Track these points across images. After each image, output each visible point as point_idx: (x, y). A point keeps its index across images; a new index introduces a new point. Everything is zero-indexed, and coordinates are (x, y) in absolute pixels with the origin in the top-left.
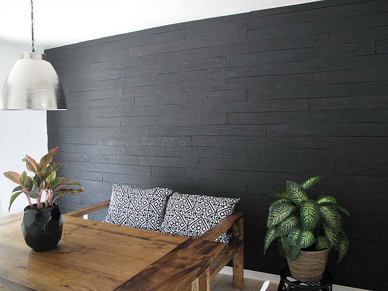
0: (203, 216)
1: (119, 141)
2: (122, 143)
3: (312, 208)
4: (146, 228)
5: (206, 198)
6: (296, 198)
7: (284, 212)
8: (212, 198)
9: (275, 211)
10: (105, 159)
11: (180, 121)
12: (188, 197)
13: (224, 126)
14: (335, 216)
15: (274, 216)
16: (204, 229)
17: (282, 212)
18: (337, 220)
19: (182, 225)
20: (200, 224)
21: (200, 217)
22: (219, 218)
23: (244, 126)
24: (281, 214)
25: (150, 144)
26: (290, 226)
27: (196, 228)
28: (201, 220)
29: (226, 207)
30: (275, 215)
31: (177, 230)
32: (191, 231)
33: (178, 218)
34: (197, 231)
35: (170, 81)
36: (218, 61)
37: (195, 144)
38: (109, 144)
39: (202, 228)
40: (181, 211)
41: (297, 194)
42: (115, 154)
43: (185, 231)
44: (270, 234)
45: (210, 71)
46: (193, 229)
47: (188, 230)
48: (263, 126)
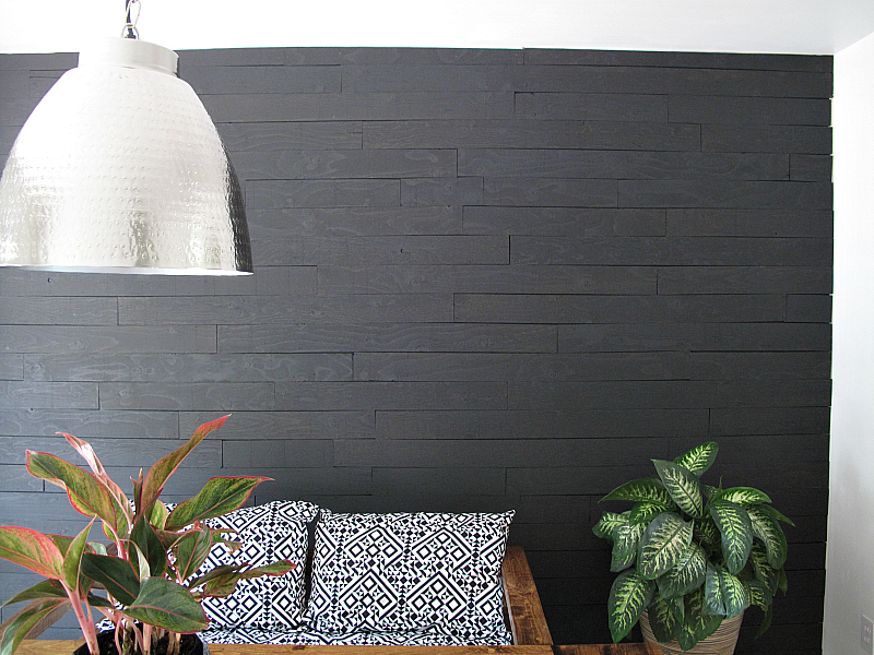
0: (443, 570)
1: (109, 368)
2: (120, 375)
3: (737, 520)
4: (267, 625)
5: (432, 520)
6: (681, 499)
7: (673, 536)
8: (446, 517)
9: (654, 537)
10: (55, 422)
11: (318, 314)
12: (380, 520)
13: (447, 326)
14: (772, 532)
15: (655, 550)
16: (453, 604)
17: (669, 537)
18: (776, 540)
19: (384, 601)
20: (437, 592)
21: (433, 573)
22: (488, 570)
23: (500, 327)
24: (669, 541)
25: (218, 377)
26: (698, 568)
27: (427, 606)
28: (438, 580)
29: (495, 538)
30: (657, 546)
31: (369, 619)
32: (414, 617)
33: (369, 583)
34: (433, 612)
35: (290, 201)
36: (435, 159)
37: (364, 376)
38: (74, 378)
39: (445, 601)
40: (372, 563)
41: (681, 490)
42: (94, 406)
43: (394, 617)
44: (625, 592)
45: (412, 183)
46: (419, 609)
47: (404, 616)
48: (550, 327)
